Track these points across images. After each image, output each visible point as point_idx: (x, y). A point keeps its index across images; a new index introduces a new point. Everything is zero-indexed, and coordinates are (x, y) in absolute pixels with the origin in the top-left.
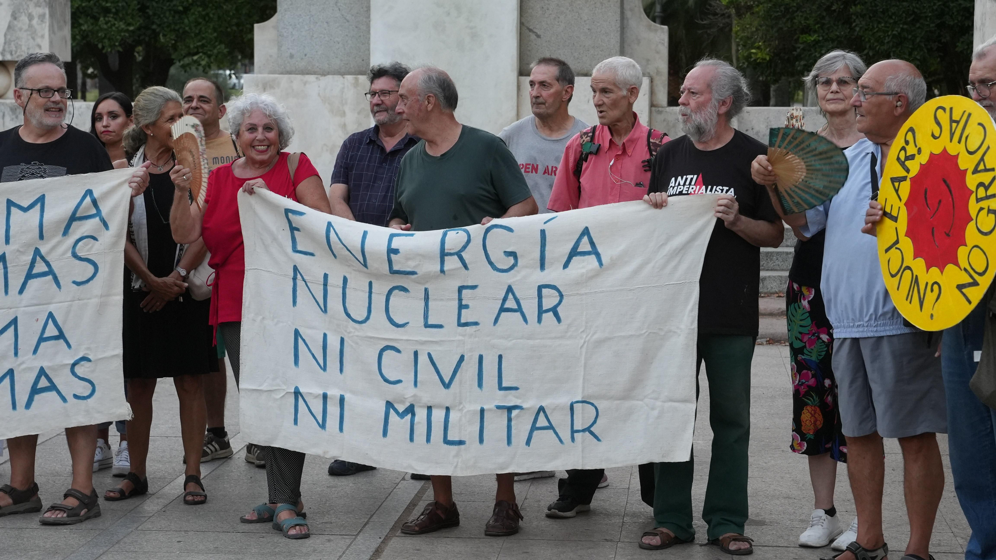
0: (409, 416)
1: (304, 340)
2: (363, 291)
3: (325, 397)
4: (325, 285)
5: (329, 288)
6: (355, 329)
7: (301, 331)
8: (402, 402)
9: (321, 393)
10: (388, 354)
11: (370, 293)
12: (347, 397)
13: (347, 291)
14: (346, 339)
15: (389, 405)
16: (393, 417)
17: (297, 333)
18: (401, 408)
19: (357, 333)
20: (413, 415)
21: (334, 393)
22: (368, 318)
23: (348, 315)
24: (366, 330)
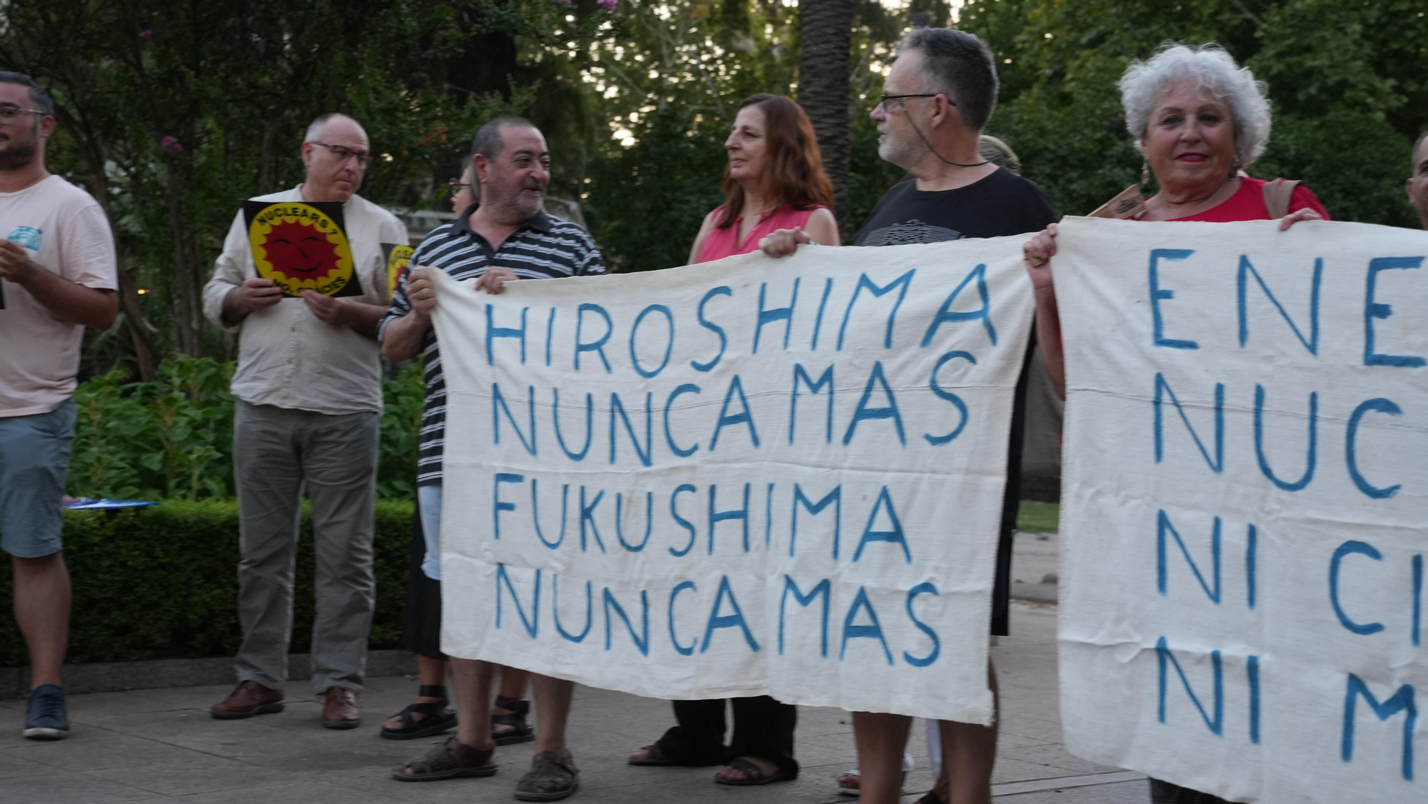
0: (1401, 715)
1: (1176, 535)
2: (1296, 416)
3: (1216, 660)
4: (1219, 409)
5: (1227, 416)
6: (1281, 502)
7: (1172, 515)
8: (1384, 679)
9: (1208, 650)
10: (1352, 561)
11: (1313, 419)
12: (1265, 660)
13: (1266, 419)
14: (1261, 528)
15: (1356, 684)
16: (1365, 716)
17: (1163, 521)
18: (1383, 693)
19: (1285, 514)
20: (1412, 713)
21: (1235, 651)
22: (1308, 477)
23: (1267, 471)
24: (1305, 505)
